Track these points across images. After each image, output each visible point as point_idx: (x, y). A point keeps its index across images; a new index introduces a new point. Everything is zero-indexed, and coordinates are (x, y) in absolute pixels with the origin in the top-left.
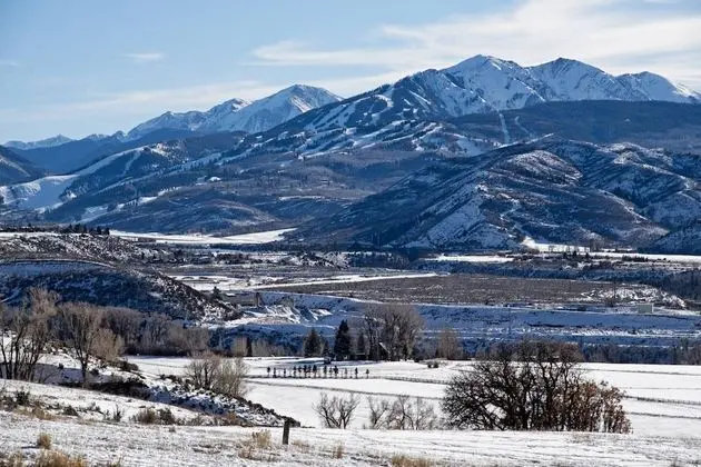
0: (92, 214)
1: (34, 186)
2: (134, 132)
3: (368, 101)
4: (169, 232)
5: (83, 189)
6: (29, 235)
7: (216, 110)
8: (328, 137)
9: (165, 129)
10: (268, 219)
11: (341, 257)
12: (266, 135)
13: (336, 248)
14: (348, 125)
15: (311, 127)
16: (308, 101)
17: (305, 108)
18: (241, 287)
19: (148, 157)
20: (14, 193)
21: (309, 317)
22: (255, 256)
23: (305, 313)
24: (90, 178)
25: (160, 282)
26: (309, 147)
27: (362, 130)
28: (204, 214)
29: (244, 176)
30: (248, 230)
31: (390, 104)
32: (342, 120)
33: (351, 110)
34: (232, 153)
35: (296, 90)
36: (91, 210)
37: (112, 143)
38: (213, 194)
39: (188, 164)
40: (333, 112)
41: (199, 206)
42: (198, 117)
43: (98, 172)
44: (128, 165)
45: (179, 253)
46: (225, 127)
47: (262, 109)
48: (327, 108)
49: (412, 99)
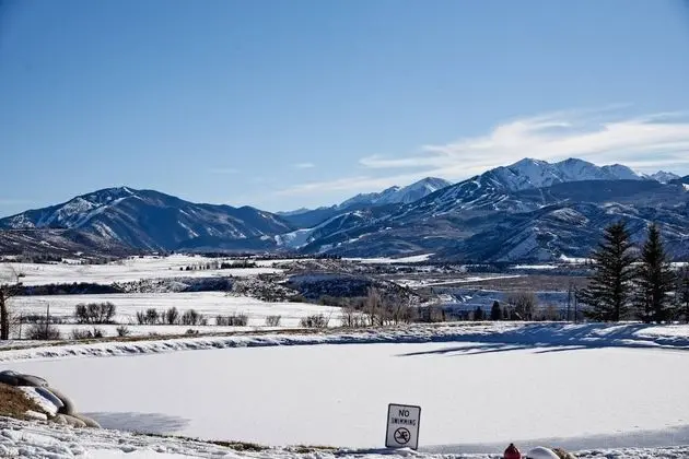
0: (325, 248)
1: (293, 234)
2: (342, 205)
3: (468, 185)
4: (366, 257)
5: (319, 236)
6: (301, 261)
7: (385, 192)
8: (448, 204)
9: (359, 202)
10: (419, 249)
11: (463, 268)
12: (413, 204)
13: (459, 263)
14: (458, 197)
15: (437, 200)
16: (434, 185)
17: (433, 190)
18: (418, 285)
19: (352, 218)
20: (282, 239)
21: (461, 300)
22: (418, 268)
23: (459, 298)
24: (321, 230)
25: (384, 283)
26: (438, 210)
27: (465, 201)
28: (385, 247)
29: (403, 227)
30: (409, 255)
31: (479, 186)
32: (454, 195)
33: (458, 190)
34: (398, 214)
35: (428, 180)
36: (324, 247)
37: (331, 211)
38: (387, 237)
39: (373, 221)
40: (450, 190)
41: (382, 243)
42: (376, 195)
43: (326, 227)
44: (342, 222)
45: (379, 267)
46: (391, 200)
47: (410, 191)
48: (446, 189)
49: (491, 182)
